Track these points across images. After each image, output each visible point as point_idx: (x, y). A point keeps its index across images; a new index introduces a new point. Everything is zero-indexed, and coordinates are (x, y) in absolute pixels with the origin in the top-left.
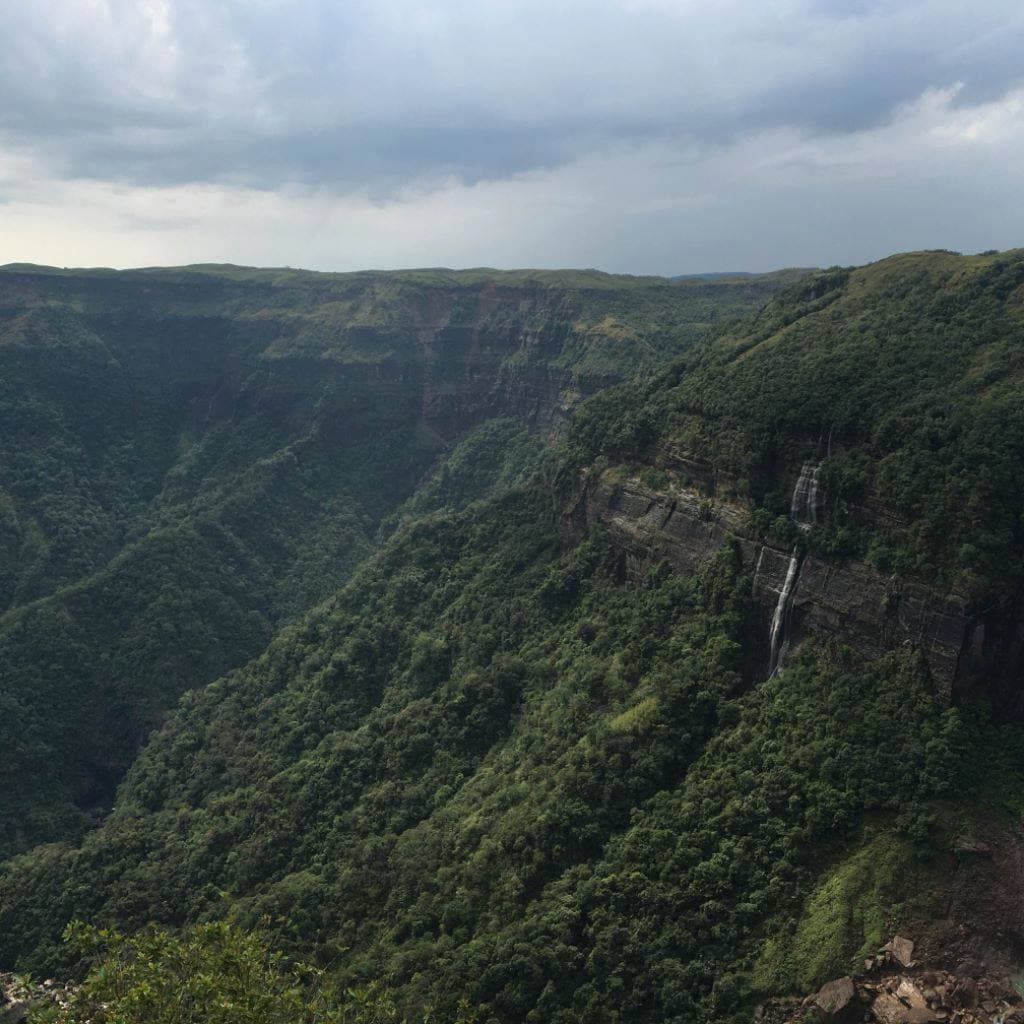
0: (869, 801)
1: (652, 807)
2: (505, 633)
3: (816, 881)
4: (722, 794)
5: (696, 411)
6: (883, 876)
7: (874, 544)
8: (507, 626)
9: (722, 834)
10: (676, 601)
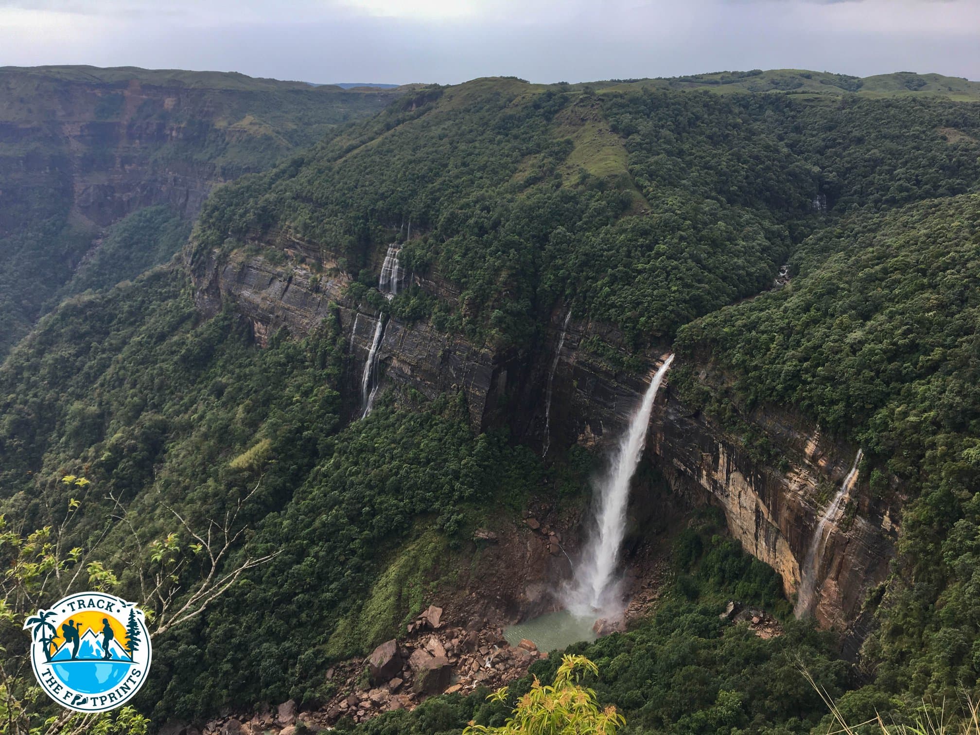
0: (419, 507)
1: (263, 526)
2: (150, 395)
3: (379, 570)
4: (314, 511)
5: (308, 199)
6: (426, 562)
7: (436, 310)
8: (152, 389)
9: (313, 542)
10: (290, 358)
